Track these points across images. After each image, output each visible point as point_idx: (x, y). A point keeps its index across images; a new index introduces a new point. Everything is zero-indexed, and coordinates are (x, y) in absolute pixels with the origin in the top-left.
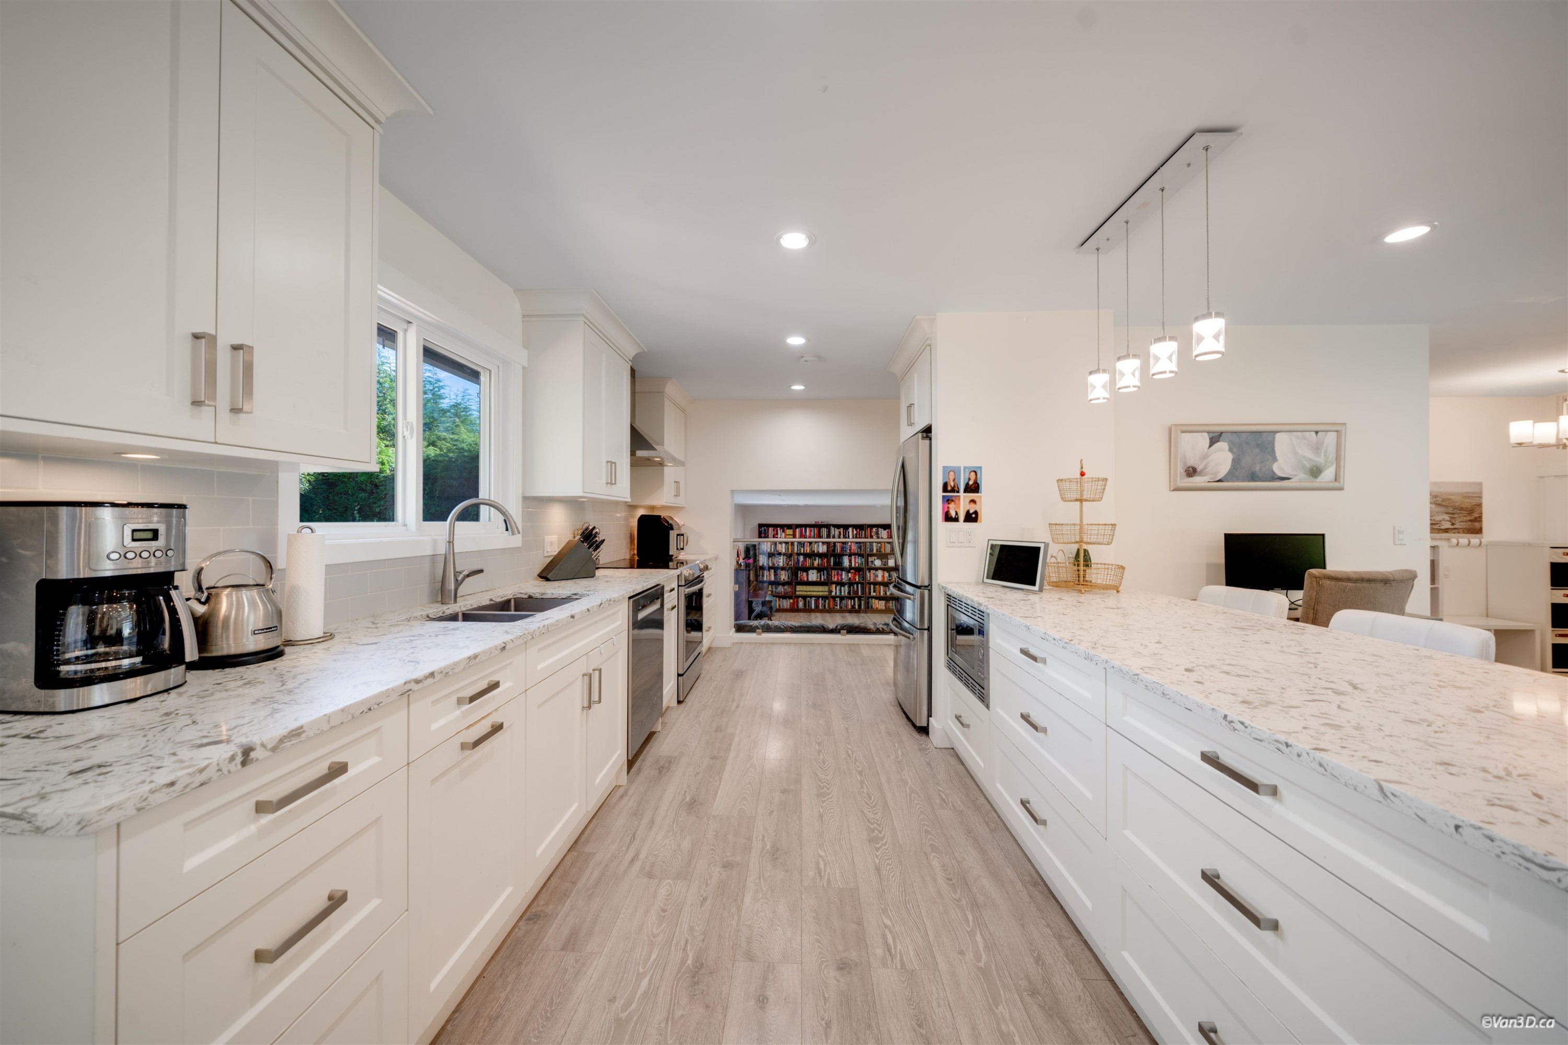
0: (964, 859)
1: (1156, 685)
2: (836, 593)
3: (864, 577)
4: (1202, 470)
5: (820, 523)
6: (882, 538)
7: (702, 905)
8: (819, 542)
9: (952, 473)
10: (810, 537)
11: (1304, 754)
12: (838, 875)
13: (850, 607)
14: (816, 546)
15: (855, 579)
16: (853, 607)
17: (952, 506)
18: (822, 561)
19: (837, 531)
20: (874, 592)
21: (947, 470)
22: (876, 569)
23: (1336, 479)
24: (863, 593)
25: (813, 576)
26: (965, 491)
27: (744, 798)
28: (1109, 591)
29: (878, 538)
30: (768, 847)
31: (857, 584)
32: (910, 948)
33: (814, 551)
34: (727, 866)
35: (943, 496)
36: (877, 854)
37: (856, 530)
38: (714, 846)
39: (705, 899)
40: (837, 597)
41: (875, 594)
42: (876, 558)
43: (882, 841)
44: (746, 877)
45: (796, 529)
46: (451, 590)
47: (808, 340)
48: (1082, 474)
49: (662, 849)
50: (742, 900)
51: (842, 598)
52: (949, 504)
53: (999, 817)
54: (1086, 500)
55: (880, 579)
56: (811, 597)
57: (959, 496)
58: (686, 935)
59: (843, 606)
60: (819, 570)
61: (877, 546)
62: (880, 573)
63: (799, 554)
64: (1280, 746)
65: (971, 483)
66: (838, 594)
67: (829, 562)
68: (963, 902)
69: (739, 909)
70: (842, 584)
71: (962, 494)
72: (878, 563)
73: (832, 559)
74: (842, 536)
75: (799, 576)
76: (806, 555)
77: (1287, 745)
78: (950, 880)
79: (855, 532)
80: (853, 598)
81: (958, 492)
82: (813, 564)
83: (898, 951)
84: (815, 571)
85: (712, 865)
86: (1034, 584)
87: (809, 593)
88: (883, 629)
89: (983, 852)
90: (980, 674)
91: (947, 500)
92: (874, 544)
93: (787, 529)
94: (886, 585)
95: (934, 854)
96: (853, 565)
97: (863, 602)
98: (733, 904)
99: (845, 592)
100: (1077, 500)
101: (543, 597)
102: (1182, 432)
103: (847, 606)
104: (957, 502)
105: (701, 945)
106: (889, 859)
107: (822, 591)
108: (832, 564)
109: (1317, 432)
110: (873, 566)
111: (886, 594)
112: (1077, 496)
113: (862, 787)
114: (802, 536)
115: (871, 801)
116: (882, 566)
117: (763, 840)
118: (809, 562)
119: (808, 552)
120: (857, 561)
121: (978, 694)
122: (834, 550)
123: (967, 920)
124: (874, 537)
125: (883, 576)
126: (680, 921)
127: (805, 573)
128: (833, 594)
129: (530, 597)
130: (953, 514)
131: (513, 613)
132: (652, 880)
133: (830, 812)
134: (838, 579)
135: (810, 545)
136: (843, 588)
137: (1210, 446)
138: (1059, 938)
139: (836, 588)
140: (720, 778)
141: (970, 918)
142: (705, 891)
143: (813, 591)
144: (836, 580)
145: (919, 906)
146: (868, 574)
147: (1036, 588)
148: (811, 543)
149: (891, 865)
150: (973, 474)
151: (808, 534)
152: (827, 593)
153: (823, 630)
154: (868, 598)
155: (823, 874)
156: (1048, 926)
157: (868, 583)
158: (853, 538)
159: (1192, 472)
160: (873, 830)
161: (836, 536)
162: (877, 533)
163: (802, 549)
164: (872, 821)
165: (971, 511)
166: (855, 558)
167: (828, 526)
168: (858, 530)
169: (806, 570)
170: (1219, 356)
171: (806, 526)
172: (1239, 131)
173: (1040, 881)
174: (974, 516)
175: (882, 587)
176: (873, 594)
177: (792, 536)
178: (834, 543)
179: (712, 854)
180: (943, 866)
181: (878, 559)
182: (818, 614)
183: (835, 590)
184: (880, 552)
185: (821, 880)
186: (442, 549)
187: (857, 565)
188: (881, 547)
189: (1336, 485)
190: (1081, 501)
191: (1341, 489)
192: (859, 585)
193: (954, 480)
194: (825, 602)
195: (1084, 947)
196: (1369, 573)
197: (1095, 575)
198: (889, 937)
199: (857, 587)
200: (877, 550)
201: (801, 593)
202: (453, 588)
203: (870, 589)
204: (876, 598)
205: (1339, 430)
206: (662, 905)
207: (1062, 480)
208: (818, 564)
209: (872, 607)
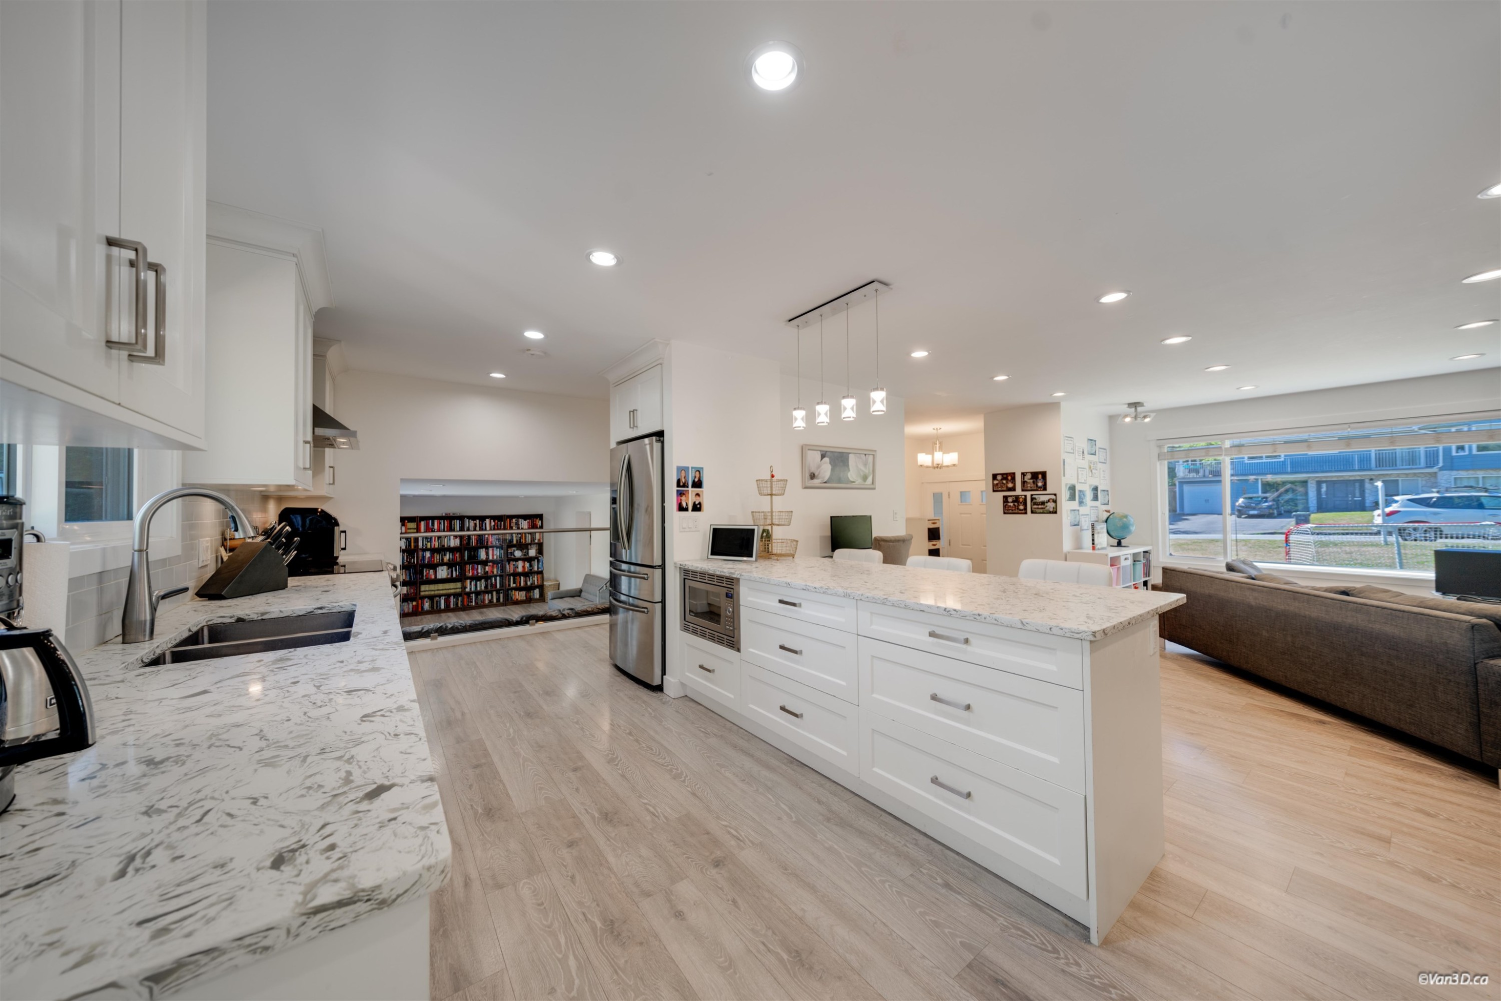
0: (743, 765)
1: (900, 602)
2: (471, 589)
3: (503, 569)
4: (818, 475)
5: (451, 515)
6: (522, 529)
7: (574, 883)
8: (450, 536)
9: (683, 472)
10: (439, 531)
11: (988, 617)
12: (668, 810)
13: (487, 602)
14: (446, 540)
15: (493, 572)
16: (491, 601)
17: (683, 498)
18: (454, 555)
19: (472, 523)
20: (514, 583)
21: (680, 469)
22: (517, 560)
23: (873, 483)
24: (501, 585)
25: (442, 572)
26: (693, 487)
27: (541, 789)
28: (788, 558)
29: (518, 528)
30: (597, 815)
31: (495, 576)
32: (750, 831)
33: (444, 546)
34: (571, 844)
35: (677, 491)
36: (686, 784)
37: (494, 521)
38: (544, 835)
39: (573, 877)
40: (472, 593)
41: (514, 585)
42: (515, 549)
43: (683, 775)
44: (596, 844)
45: (420, 522)
46: (145, 621)
47: (546, 336)
48: (773, 476)
49: (492, 861)
50: (607, 862)
51: (478, 593)
52: (681, 496)
53: (746, 731)
54: (775, 495)
55: (520, 570)
56: (440, 596)
57: (688, 491)
58: (580, 910)
59: (479, 602)
60: (450, 565)
61: (517, 537)
62: (520, 564)
63: (424, 550)
64: (975, 616)
65: (696, 480)
66: (473, 589)
67: (462, 556)
68: (761, 790)
69: (610, 869)
70: (477, 578)
71: (690, 489)
72: (518, 554)
73: (466, 553)
74: (478, 528)
75: (425, 574)
76: (433, 551)
77: (979, 615)
78: (744, 780)
79: (493, 524)
80: (491, 592)
81: (688, 487)
82: (443, 560)
83: (744, 836)
84: (445, 568)
85: (556, 851)
86: (751, 556)
87: (436, 592)
88: (568, 614)
89: (752, 756)
90: (728, 627)
91: (680, 494)
92: (514, 535)
93: (408, 522)
94: (526, 575)
95: (723, 769)
96: (491, 558)
97: (501, 595)
98: (601, 868)
99: (481, 586)
100: (768, 495)
101: (264, 617)
102: (809, 450)
103: (484, 600)
104: (687, 495)
105: (599, 909)
106: (697, 784)
107: (453, 589)
108: (466, 558)
109: (865, 455)
110: (513, 557)
111: (526, 584)
112: (769, 492)
113: (640, 744)
114: (428, 529)
115: (655, 751)
116: (522, 557)
117: (588, 812)
118: (437, 558)
119: (436, 546)
120: (495, 553)
121: (726, 643)
122: (468, 543)
123: (769, 799)
124: (514, 528)
125: (524, 567)
126: (563, 903)
127: (432, 571)
128: (468, 590)
129: (240, 620)
130: (684, 505)
131: (206, 645)
132: (505, 889)
133: (629, 771)
134: (473, 573)
135: (438, 540)
136: (478, 583)
137: (821, 460)
138: (822, 786)
139: (471, 584)
140: (501, 781)
141: (771, 797)
142: (567, 872)
143: (443, 590)
144: (471, 574)
145: (737, 805)
146: (508, 566)
147: (754, 559)
148: (439, 538)
149: (700, 788)
150: (698, 473)
151: (436, 527)
152: (458, 590)
153: (509, 623)
154: (508, 590)
155: (657, 814)
156: (813, 782)
157: (507, 575)
158: (491, 529)
159: (813, 476)
160: (671, 770)
161: (471, 528)
162: (517, 524)
163: (429, 544)
164: (666, 764)
165: (697, 503)
166: (493, 550)
167: (461, 518)
168: (496, 521)
169: (434, 567)
170: (883, 413)
171: (433, 518)
172: (891, 287)
173: (792, 759)
174: (698, 506)
175: (522, 578)
176: (513, 585)
177: (415, 531)
178: (469, 536)
179: (548, 842)
180: (734, 774)
181: (517, 550)
182: (450, 614)
183: (470, 586)
184: (520, 542)
185: (659, 819)
186: (125, 561)
187: (495, 557)
188: (521, 538)
189: (872, 486)
190: (771, 495)
191: (874, 489)
192: (498, 578)
193: (685, 477)
194: (458, 599)
195: (835, 785)
196: (898, 536)
197: (776, 548)
198: (732, 831)
199: (496, 580)
200: (517, 541)
201: (427, 593)
202: (148, 618)
203: (509, 581)
204: (516, 589)
205: (873, 453)
206: (534, 901)
207: (759, 480)
208: (449, 560)
209: (512, 597)
